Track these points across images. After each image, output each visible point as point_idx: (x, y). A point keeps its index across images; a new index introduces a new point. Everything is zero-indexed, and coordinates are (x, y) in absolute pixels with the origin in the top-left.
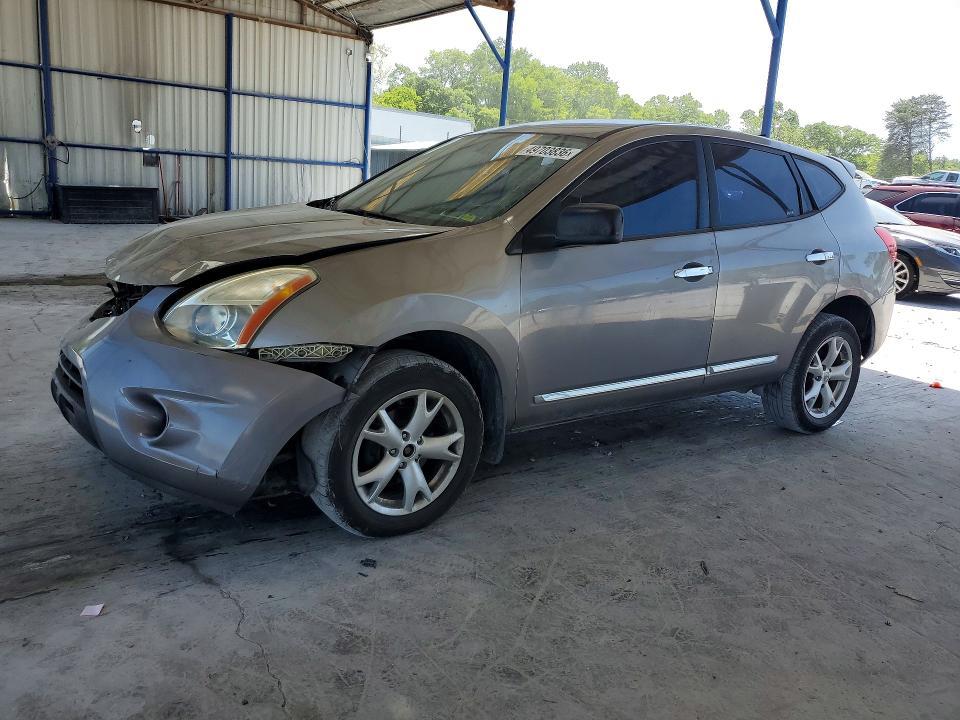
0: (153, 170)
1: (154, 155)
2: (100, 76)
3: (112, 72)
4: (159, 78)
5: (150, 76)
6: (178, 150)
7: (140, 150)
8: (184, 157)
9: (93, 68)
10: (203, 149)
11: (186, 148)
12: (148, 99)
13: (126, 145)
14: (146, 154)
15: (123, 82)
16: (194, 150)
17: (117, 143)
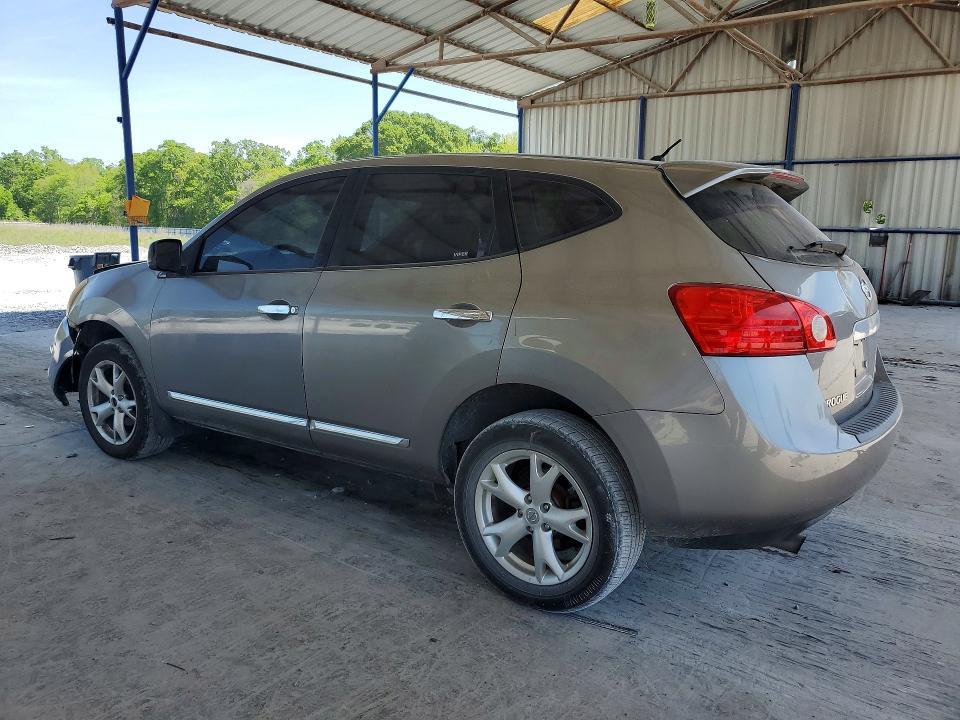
0: (880, 250)
1: (882, 235)
2: (836, 162)
3: (849, 157)
4: (900, 154)
5: (888, 155)
6: (911, 226)
7: (866, 230)
8: (917, 236)
9: (831, 156)
10: (943, 225)
11: (922, 224)
12: (883, 178)
13: (853, 226)
14: (874, 235)
15: (859, 164)
16: (932, 226)
17: (844, 225)
